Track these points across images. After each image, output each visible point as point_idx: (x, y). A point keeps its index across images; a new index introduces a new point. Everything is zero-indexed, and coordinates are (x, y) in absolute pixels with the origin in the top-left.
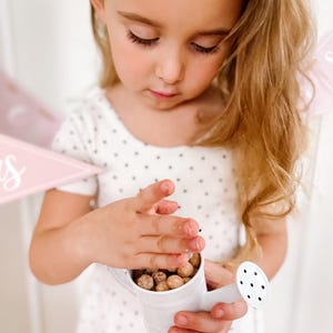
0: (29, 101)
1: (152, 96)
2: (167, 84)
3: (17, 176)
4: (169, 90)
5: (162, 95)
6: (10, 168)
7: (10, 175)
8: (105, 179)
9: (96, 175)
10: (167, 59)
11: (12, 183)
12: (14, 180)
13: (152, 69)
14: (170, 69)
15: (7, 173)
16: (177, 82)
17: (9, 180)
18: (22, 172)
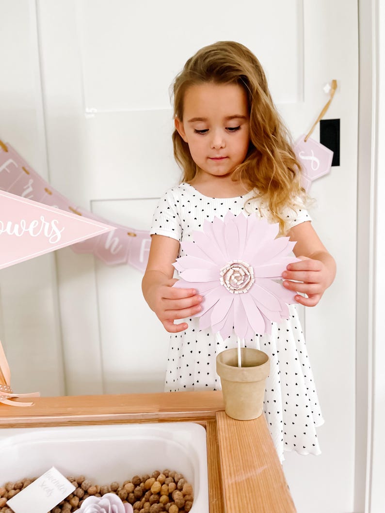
3: (59, 234)
6: (54, 228)
7: (54, 232)
11: (56, 237)
15: (52, 232)
17: (54, 235)
18: (61, 231)
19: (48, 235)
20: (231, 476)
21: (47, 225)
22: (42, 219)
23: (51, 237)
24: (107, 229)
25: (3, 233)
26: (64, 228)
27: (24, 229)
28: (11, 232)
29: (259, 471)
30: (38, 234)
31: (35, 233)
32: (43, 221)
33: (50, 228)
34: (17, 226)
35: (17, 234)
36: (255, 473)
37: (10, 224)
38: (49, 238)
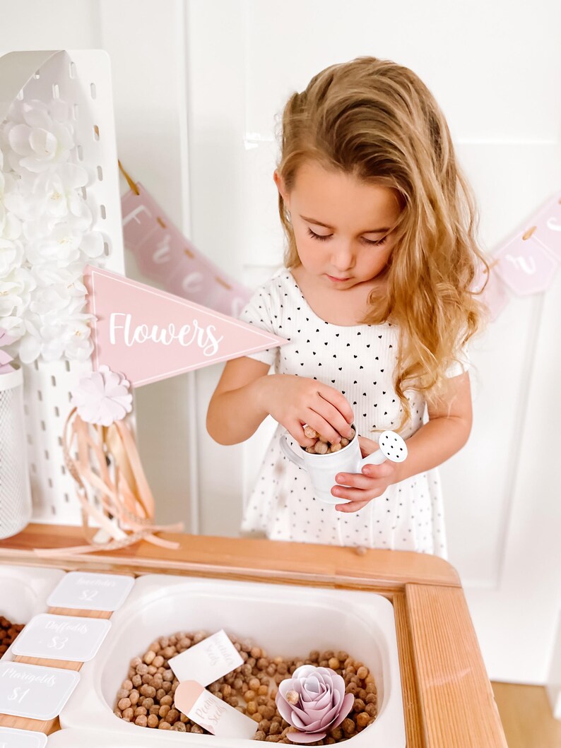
0: (205, 267)
1: (329, 280)
2: (340, 271)
3: (215, 344)
4: (343, 275)
5: (337, 279)
6: (210, 336)
7: (210, 342)
8: (287, 352)
9: (279, 348)
10: (339, 252)
11: (211, 349)
12: (213, 347)
13: (329, 257)
14: (342, 260)
15: (207, 341)
16: (349, 269)
17: (209, 347)
18: (219, 340)
19: (203, 344)
20: (428, 677)
21: (201, 331)
22: (195, 323)
23: (207, 348)
24: (278, 342)
25: (147, 340)
26: (222, 337)
27: (173, 336)
28: (157, 338)
29: (462, 674)
30: (191, 342)
31: (186, 341)
32: (196, 326)
33: (205, 335)
34: (164, 332)
35: (164, 342)
36: (457, 676)
37: (155, 328)
38: (203, 348)
